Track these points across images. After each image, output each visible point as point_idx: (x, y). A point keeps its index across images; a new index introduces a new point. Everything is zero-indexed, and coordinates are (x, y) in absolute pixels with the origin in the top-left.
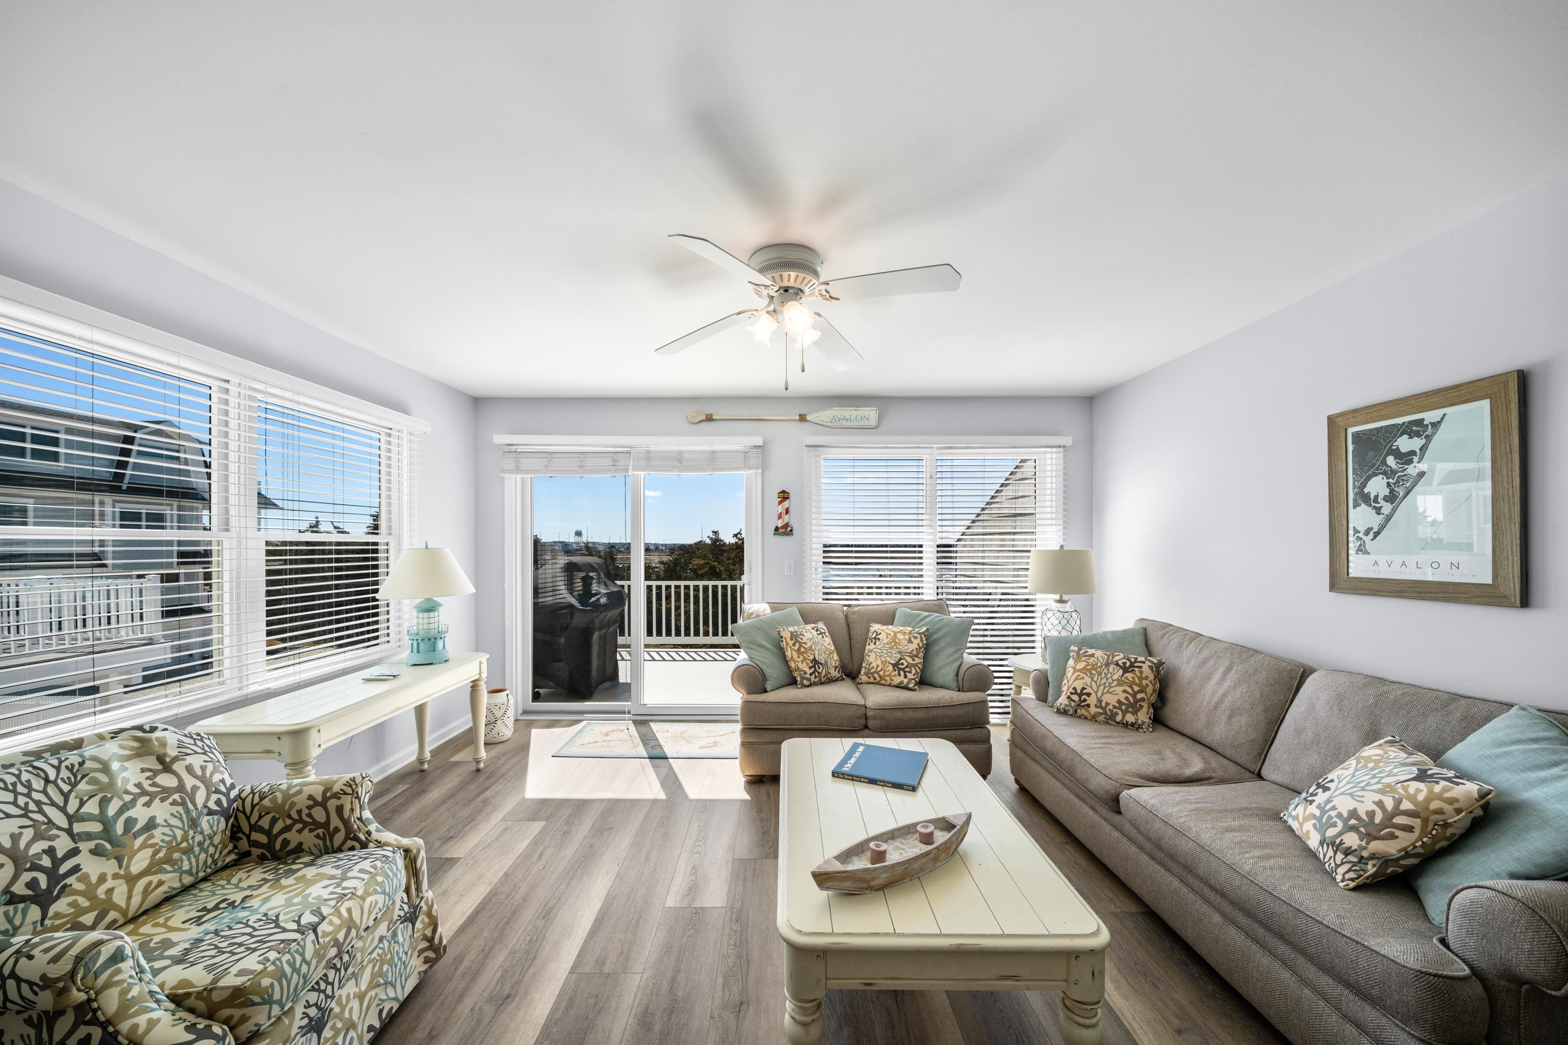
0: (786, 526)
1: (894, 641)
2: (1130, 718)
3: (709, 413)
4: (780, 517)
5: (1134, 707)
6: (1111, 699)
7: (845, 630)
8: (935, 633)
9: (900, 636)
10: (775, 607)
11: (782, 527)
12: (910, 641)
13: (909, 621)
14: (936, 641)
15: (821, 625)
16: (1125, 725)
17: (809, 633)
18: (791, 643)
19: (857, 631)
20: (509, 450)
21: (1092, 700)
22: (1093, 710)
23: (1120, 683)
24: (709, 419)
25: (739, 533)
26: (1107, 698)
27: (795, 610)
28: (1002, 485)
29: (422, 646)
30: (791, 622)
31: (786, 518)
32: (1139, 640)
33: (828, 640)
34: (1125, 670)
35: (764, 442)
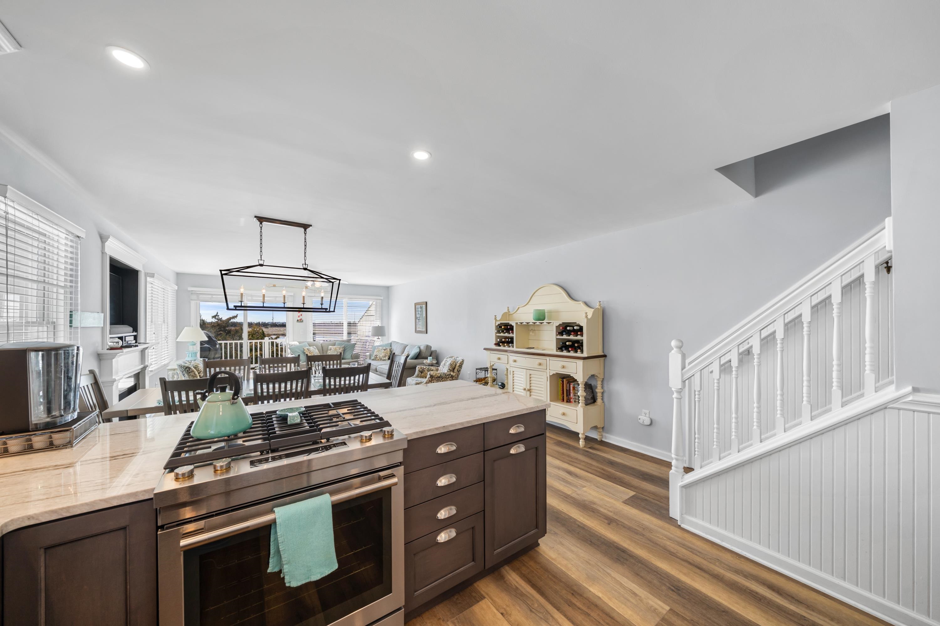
0: (301, 319)
1: (336, 349)
2: (384, 359)
3: (274, 284)
4: (299, 317)
5: (385, 357)
6: (381, 356)
7: (321, 348)
8: (347, 347)
9: (337, 348)
10: (300, 343)
11: (300, 320)
12: (340, 349)
13: (339, 344)
14: (346, 349)
15: (314, 347)
16: (383, 360)
17: (312, 348)
18: (307, 351)
19: (325, 349)
20: (192, 293)
21: (378, 357)
22: (378, 358)
23: (383, 352)
24: (274, 286)
25: (216, 315)
26: (380, 356)
27: (306, 343)
28: (367, 311)
29: (193, 355)
30: (306, 346)
31: (301, 317)
32: (390, 345)
33: (317, 350)
34: (385, 350)
35: (294, 294)
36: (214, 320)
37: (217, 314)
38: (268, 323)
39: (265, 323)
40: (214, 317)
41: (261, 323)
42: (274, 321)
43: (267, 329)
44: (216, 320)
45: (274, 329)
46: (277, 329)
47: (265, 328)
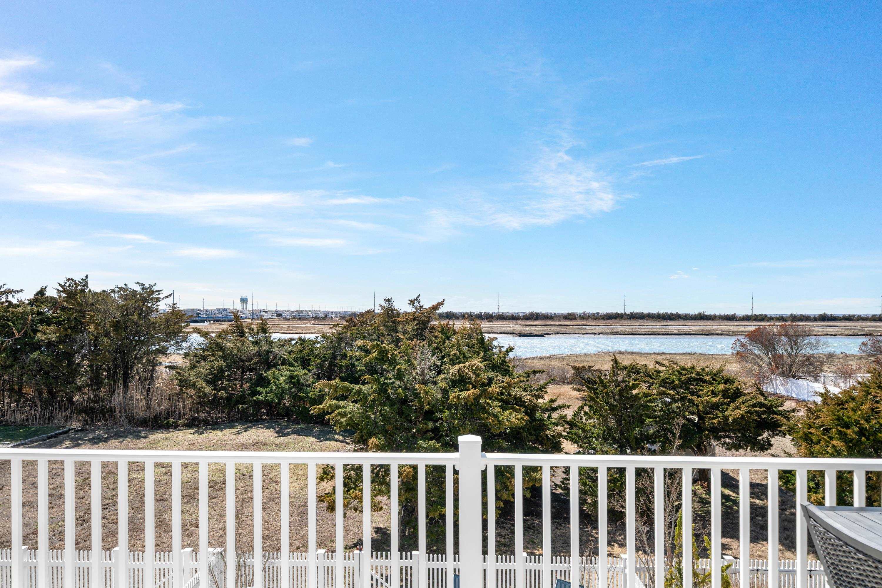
25: (415, 300)
36: (410, 309)
37: (418, 297)
38: (492, 313)
39: (488, 314)
40: (412, 302)
41: (483, 313)
42: (501, 311)
43: (491, 323)
44: (414, 310)
45: (500, 323)
46: (504, 323)
47: (488, 322)
